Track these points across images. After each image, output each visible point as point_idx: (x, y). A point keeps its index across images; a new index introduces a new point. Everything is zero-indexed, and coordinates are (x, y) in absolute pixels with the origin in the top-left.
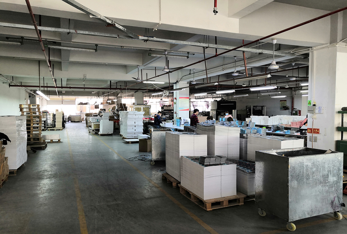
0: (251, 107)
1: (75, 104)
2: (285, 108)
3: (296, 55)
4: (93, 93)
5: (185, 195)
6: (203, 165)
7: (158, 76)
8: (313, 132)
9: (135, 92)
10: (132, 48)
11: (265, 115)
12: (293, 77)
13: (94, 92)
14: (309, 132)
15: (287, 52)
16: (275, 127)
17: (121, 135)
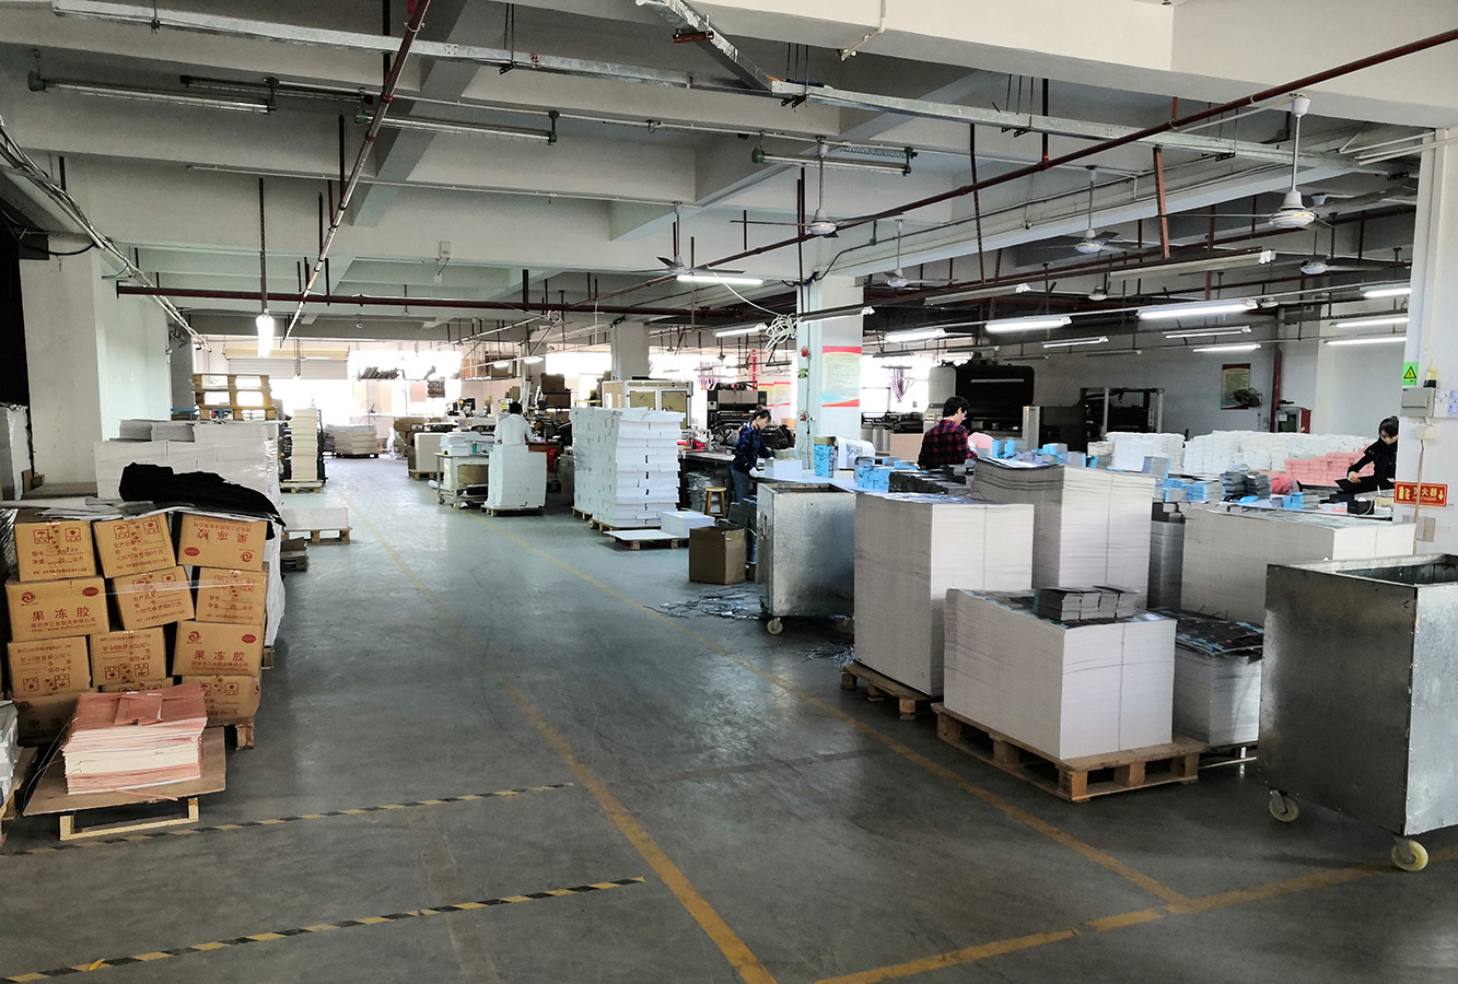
0: (1103, 395)
1: (345, 377)
2: (1245, 400)
3: (1361, 163)
4: (427, 324)
5: (963, 748)
6: (1057, 620)
7: (758, 251)
8: (1418, 498)
9: (615, 323)
10: (692, 127)
11: (1159, 428)
12: (1317, 258)
13: (433, 319)
14: (1401, 497)
15: (1322, 147)
16: (1237, 479)
17: (578, 514)
